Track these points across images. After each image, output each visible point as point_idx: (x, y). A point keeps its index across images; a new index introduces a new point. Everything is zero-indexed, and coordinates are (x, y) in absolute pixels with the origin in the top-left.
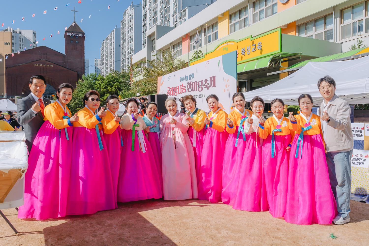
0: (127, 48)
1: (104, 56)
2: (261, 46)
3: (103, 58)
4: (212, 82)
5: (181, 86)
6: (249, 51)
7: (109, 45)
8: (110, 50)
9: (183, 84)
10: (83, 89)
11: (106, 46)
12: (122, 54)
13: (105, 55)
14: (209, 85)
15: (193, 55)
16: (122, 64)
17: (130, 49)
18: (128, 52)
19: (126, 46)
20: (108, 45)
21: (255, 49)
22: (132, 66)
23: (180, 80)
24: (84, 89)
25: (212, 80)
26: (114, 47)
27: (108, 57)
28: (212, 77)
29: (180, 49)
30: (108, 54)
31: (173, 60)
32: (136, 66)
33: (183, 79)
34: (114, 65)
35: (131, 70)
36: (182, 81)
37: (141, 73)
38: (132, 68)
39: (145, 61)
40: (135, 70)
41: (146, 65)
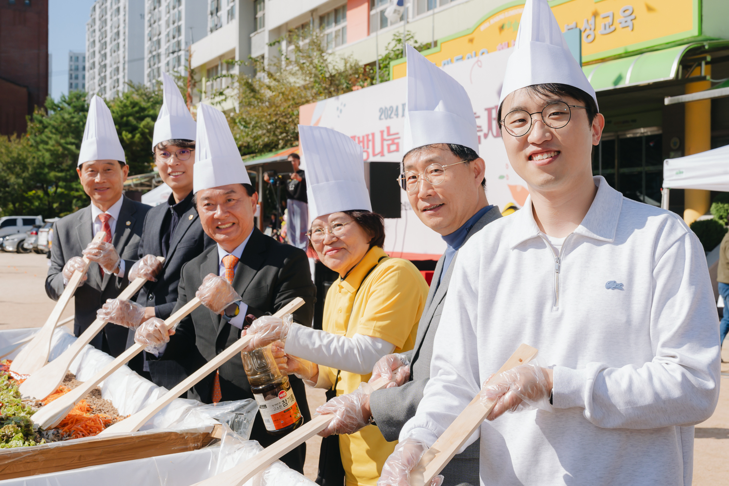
0: (163, 22)
1: (98, 45)
2: (632, 17)
3: (94, 52)
5: (382, 132)
6: (592, 32)
7: (111, 15)
8: (113, 28)
9: (388, 128)
10: (50, 138)
11: (102, 16)
12: (150, 39)
13: (100, 41)
15: (389, 44)
16: (150, 67)
17: (172, 27)
18: (168, 35)
19: (160, 19)
20: (109, 13)
21: (612, 28)
22: (192, 72)
23: (381, 115)
24: (50, 135)
25: (494, 116)
26: (125, 21)
27: (109, 48)
28: (493, 108)
29: (339, 27)
30: (108, 39)
31: (325, 58)
32: (205, 73)
33: (389, 112)
34: (124, 69)
35: (190, 85)
36: (386, 119)
37: (233, 94)
38: (192, 78)
39: (234, 58)
40: (201, 85)
41: (236, 71)
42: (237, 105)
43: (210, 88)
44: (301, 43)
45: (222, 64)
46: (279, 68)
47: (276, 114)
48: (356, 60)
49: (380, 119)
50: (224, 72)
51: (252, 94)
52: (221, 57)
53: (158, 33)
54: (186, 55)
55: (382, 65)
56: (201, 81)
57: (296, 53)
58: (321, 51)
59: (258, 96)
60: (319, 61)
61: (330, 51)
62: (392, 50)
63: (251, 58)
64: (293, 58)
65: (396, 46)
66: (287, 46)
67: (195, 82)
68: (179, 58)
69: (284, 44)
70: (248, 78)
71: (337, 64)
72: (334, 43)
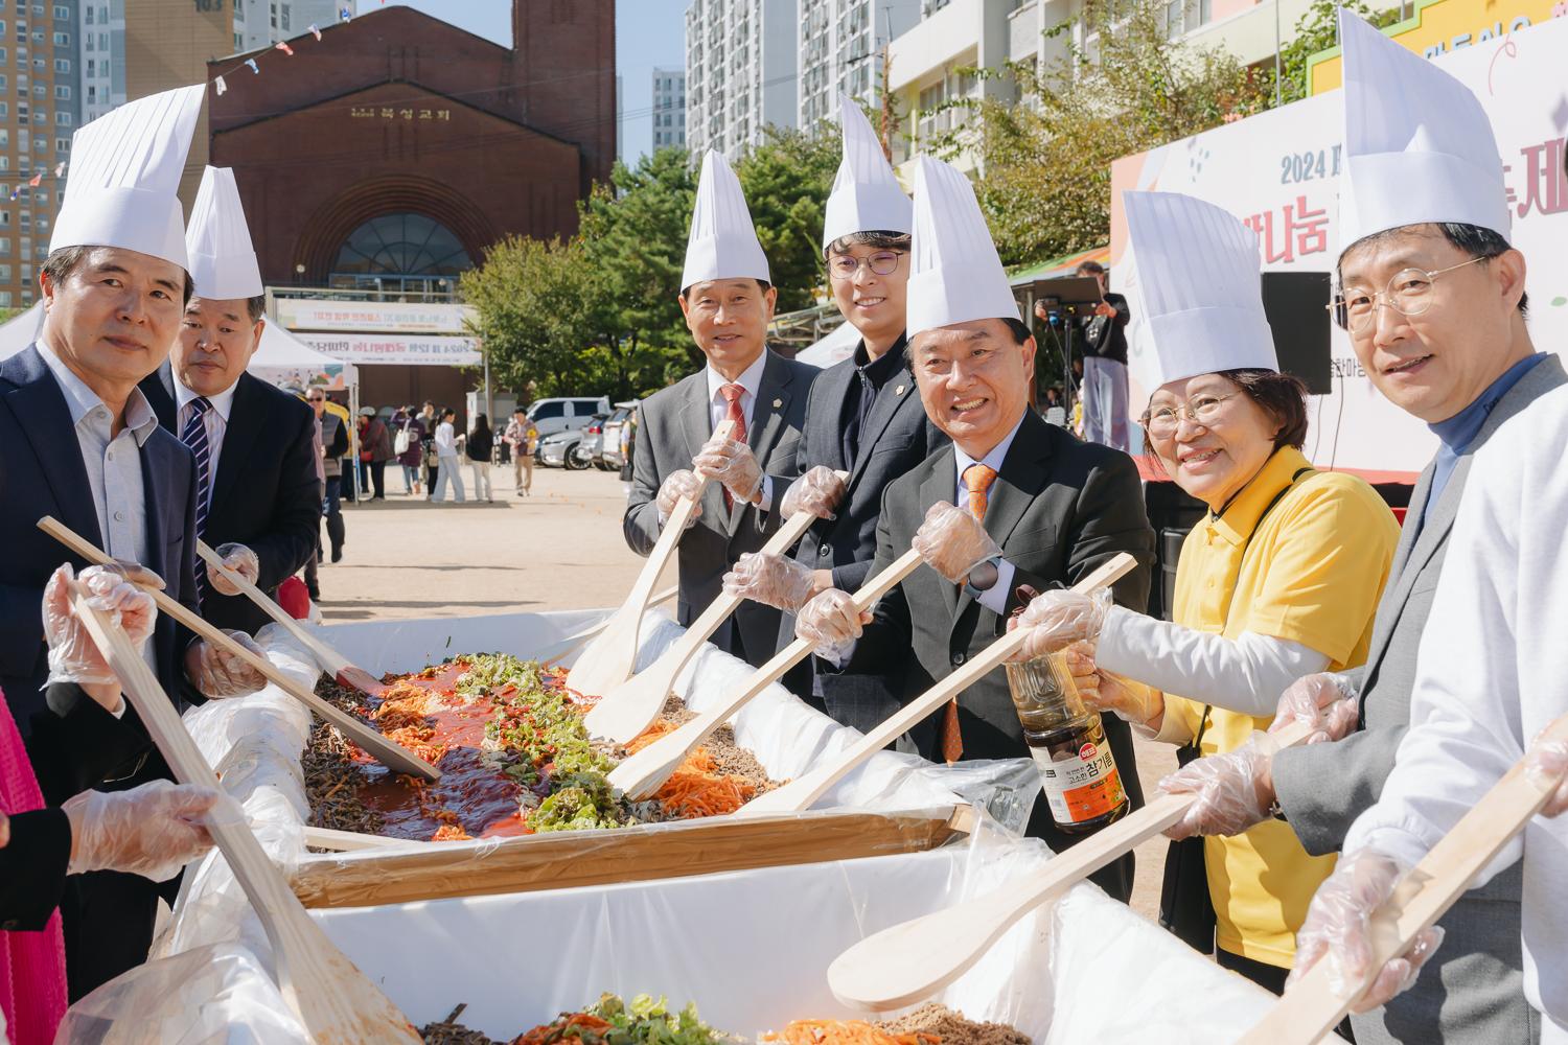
1: (707, 53)
3: (701, 67)
4: (1543, 181)
5: (1288, 210)
8: (736, 18)
9: (1302, 201)
10: (621, 243)
12: (808, 36)
13: (710, 46)
14: (1513, 199)
15: (1304, 17)
16: (808, 93)
17: (849, 8)
18: (842, 25)
22: (890, 99)
23: (1285, 174)
24: (622, 238)
25: (1543, 163)
27: (728, 58)
28: (1540, 148)
30: (726, 41)
31: (1164, 55)
32: (916, 100)
33: (1305, 166)
34: (757, 100)
35: (886, 127)
36: (1298, 181)
37: (972, 141)
38: (891, 111)
39: (975, 64)
40: (909, 125)
41: (978, 92)
42: (980, 164)
43: (926, 131)
44: (1113, 27)
45: (950, 80)
46: (1067, 83)
47: (1060, 181)
48: (1232, 56)
49: (1284, 181)
50: (955, 97)
51: (1011, 140)
52: (947, 65)
53: (822, 23)
54: (876, 65)
55: (1287, 65)
56: (908, 116)
57: (1102, 47)
58: (1156, 41)
59: (1023, 142)
60: (1150, 64)
61: (1174, 41)
62: (1311, 32)
63: (1010, 64)
64: (1095, 58)
65: (1319, 20)
66: (1085, 35)
67: (897, 120)
68: (864, 71)
69: (1077, 30)
70: (1004, 107)
71: (1191, 68)
72: (1183, 22)
